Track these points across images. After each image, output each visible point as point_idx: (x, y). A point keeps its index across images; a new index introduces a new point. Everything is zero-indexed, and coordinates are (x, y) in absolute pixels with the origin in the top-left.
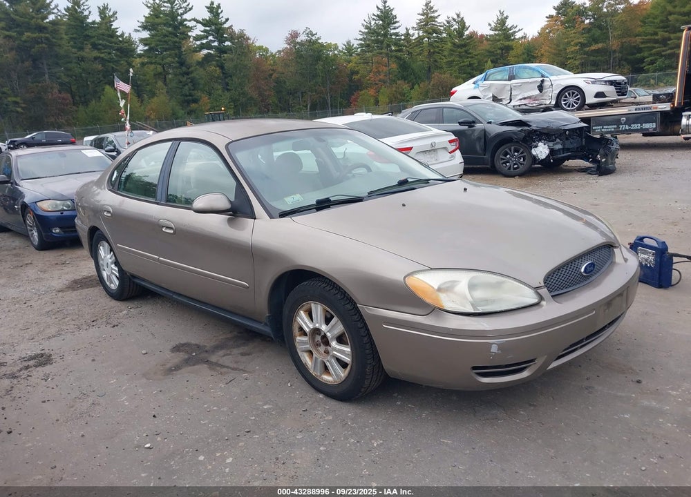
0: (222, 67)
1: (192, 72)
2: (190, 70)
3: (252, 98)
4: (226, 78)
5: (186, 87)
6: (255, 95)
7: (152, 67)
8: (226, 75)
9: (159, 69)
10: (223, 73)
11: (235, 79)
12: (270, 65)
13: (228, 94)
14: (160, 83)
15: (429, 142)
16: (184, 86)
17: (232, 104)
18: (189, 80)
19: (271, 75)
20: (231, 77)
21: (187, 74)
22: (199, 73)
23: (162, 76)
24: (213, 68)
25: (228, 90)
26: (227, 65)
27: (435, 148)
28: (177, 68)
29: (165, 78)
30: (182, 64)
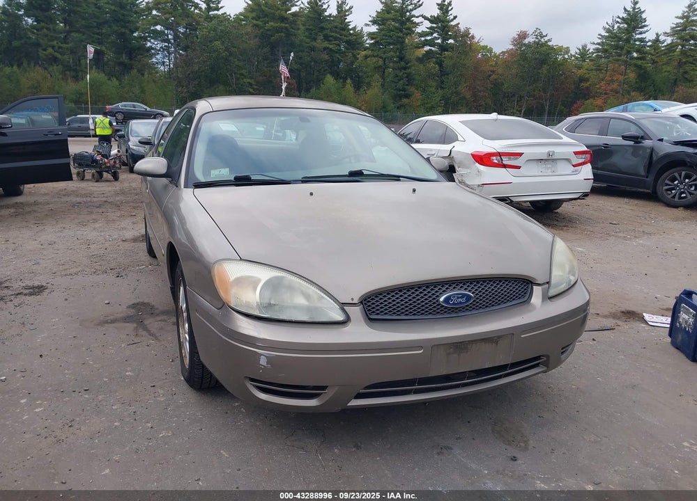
0: (440, 64)
1: (409, 68)
2: (409, 65)
3: (464, 98)
4: (442, 75)
5: (401, 82)
6: (468, 95)
7: (374, 60)
8: (443, 73)
9: (381, 62)
10: (441, 71)
11: (451, 77)
12: (491, 66)
13: (440, 92)
14: (377, 76)
15: (545, 150)
16: (400, 80)
17: (443, 102)
18: (406, 75)
19: (490, 76)
20: (448, 75)
21: (405, 69)
22: (417, 70)
23: (381, 70)
24: (432, 65)
25: (442, 88)
26: (447, 63)
27: (554, 157)
28: (396, 62)
29: (384, 72)
30: (401, 58)
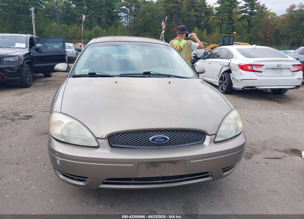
0: (249, 22)
1: (233, 24)
2: (234, 22)
3: (260, 38)
4: (249, 27)
5: (229, 30)
6: (262, 36)
7: (217, 20)
8: (250, 26)
9: (220, 21)
10: (249, 25)
11: (254, 27)
12: (275, 22)
13: (248, 35)
14: (218, 27)
15: (277, 63)
16: (229, 29)
17: (249, 39)
18: (231, 27)
19: (274, 27)
20: (252, 27)
21: (231, 24)
22: (237, 24)
23: (220, 25)
24: (245, 22)
25: (249, 33)
26: (253, 21)
27: (281, 67)
28: (227, 21)
29: (221, 26)
30: (230, 19)
